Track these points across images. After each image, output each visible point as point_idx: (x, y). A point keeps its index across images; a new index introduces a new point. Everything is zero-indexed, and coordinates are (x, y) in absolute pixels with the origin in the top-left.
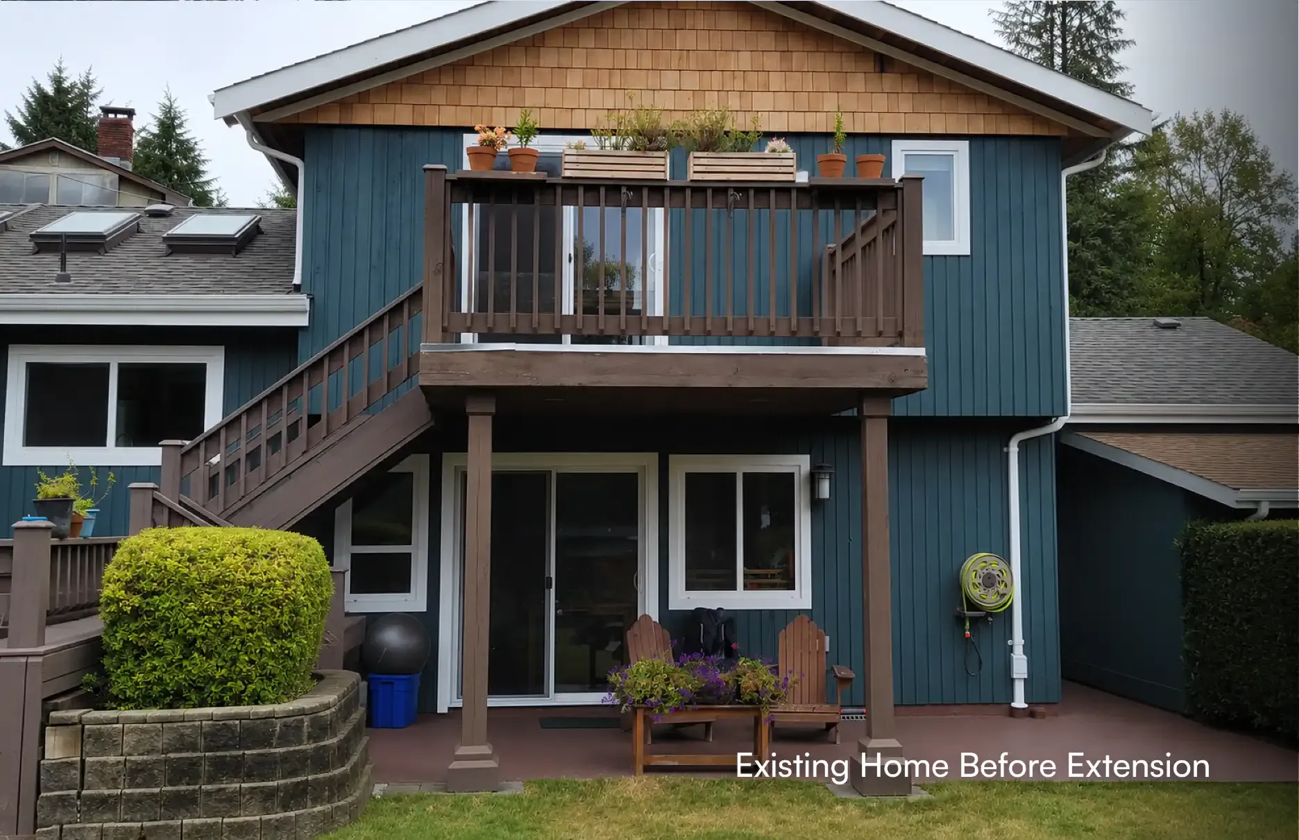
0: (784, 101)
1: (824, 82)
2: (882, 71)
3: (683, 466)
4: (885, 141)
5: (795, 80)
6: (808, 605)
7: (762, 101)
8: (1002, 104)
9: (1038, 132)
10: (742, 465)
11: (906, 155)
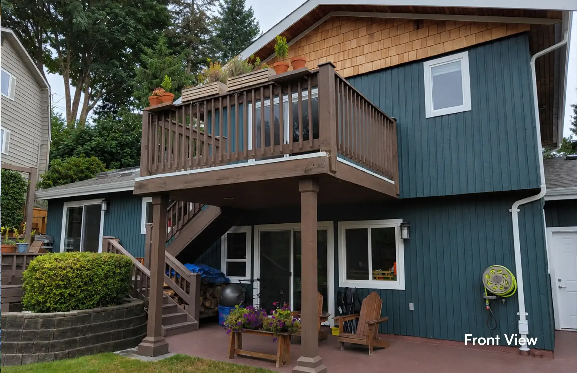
0: (370, 57)
1: (388, 43)
2: (418, 28)
3: (344, 226)
4: (421, 63)
5: (375, 46)
6: (403, 287)
7: (361, 60)
8: (486, 24)
9: (509, 33)
10: (371, 225)
11: (432, 68)
